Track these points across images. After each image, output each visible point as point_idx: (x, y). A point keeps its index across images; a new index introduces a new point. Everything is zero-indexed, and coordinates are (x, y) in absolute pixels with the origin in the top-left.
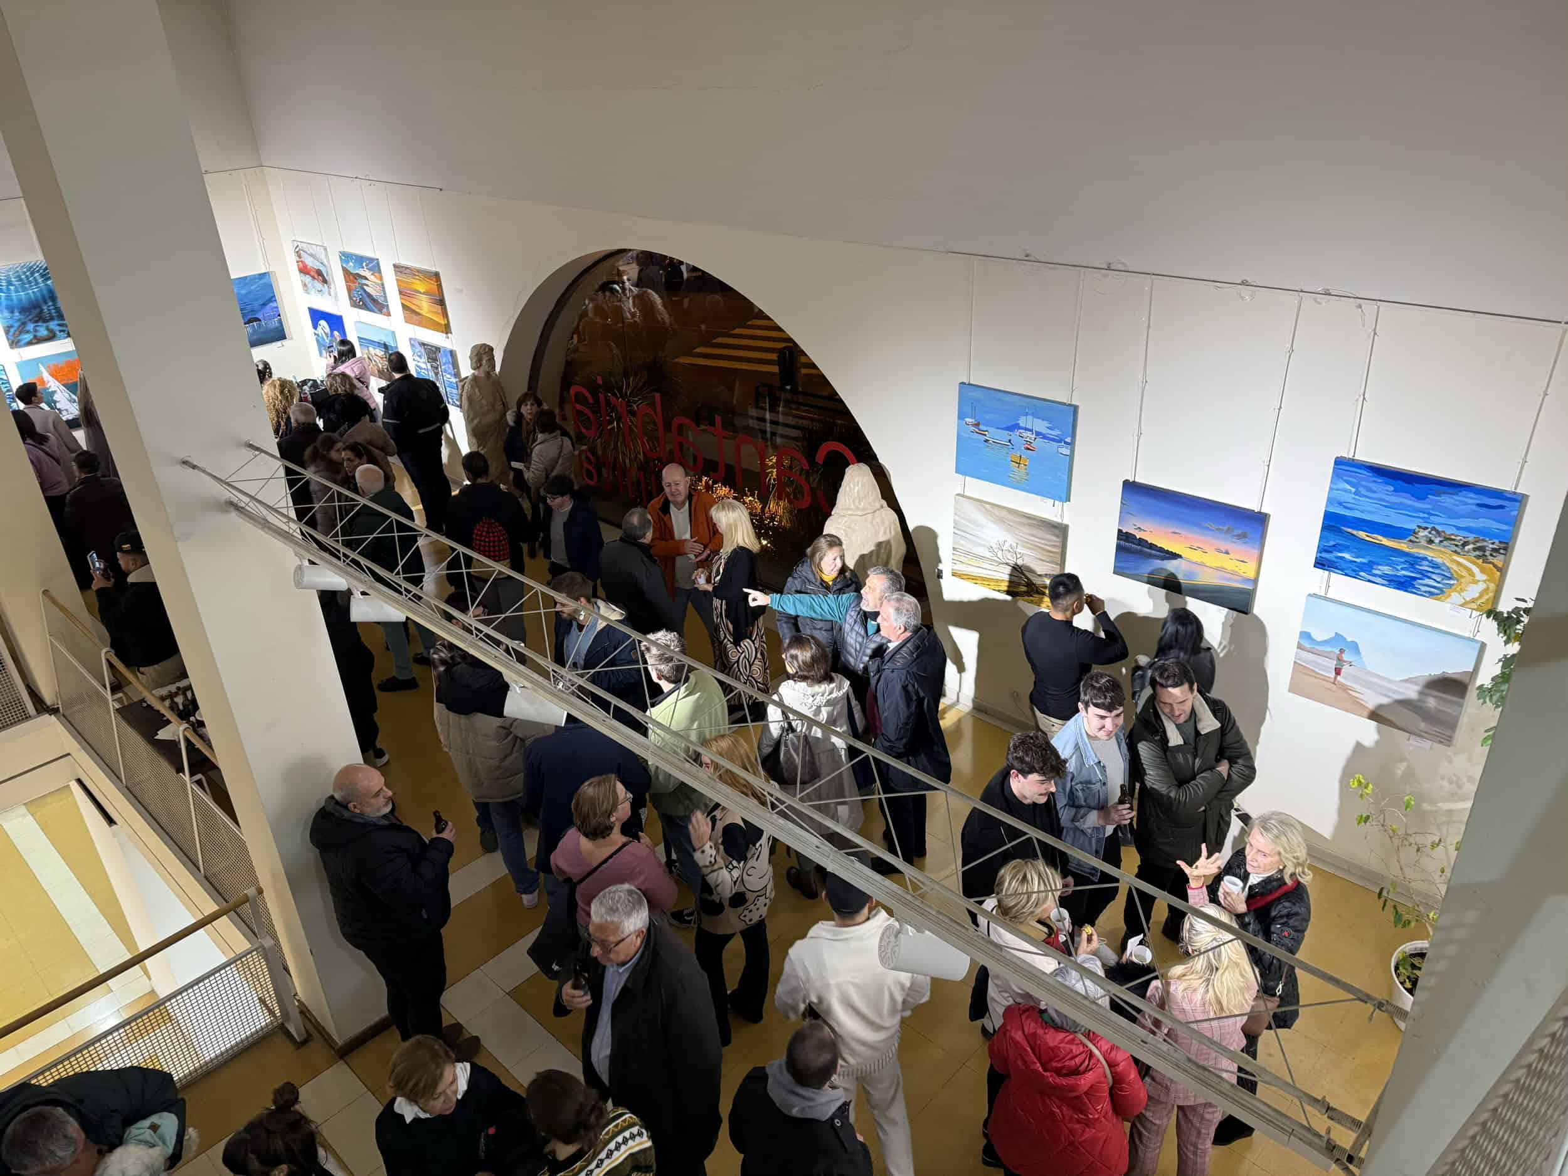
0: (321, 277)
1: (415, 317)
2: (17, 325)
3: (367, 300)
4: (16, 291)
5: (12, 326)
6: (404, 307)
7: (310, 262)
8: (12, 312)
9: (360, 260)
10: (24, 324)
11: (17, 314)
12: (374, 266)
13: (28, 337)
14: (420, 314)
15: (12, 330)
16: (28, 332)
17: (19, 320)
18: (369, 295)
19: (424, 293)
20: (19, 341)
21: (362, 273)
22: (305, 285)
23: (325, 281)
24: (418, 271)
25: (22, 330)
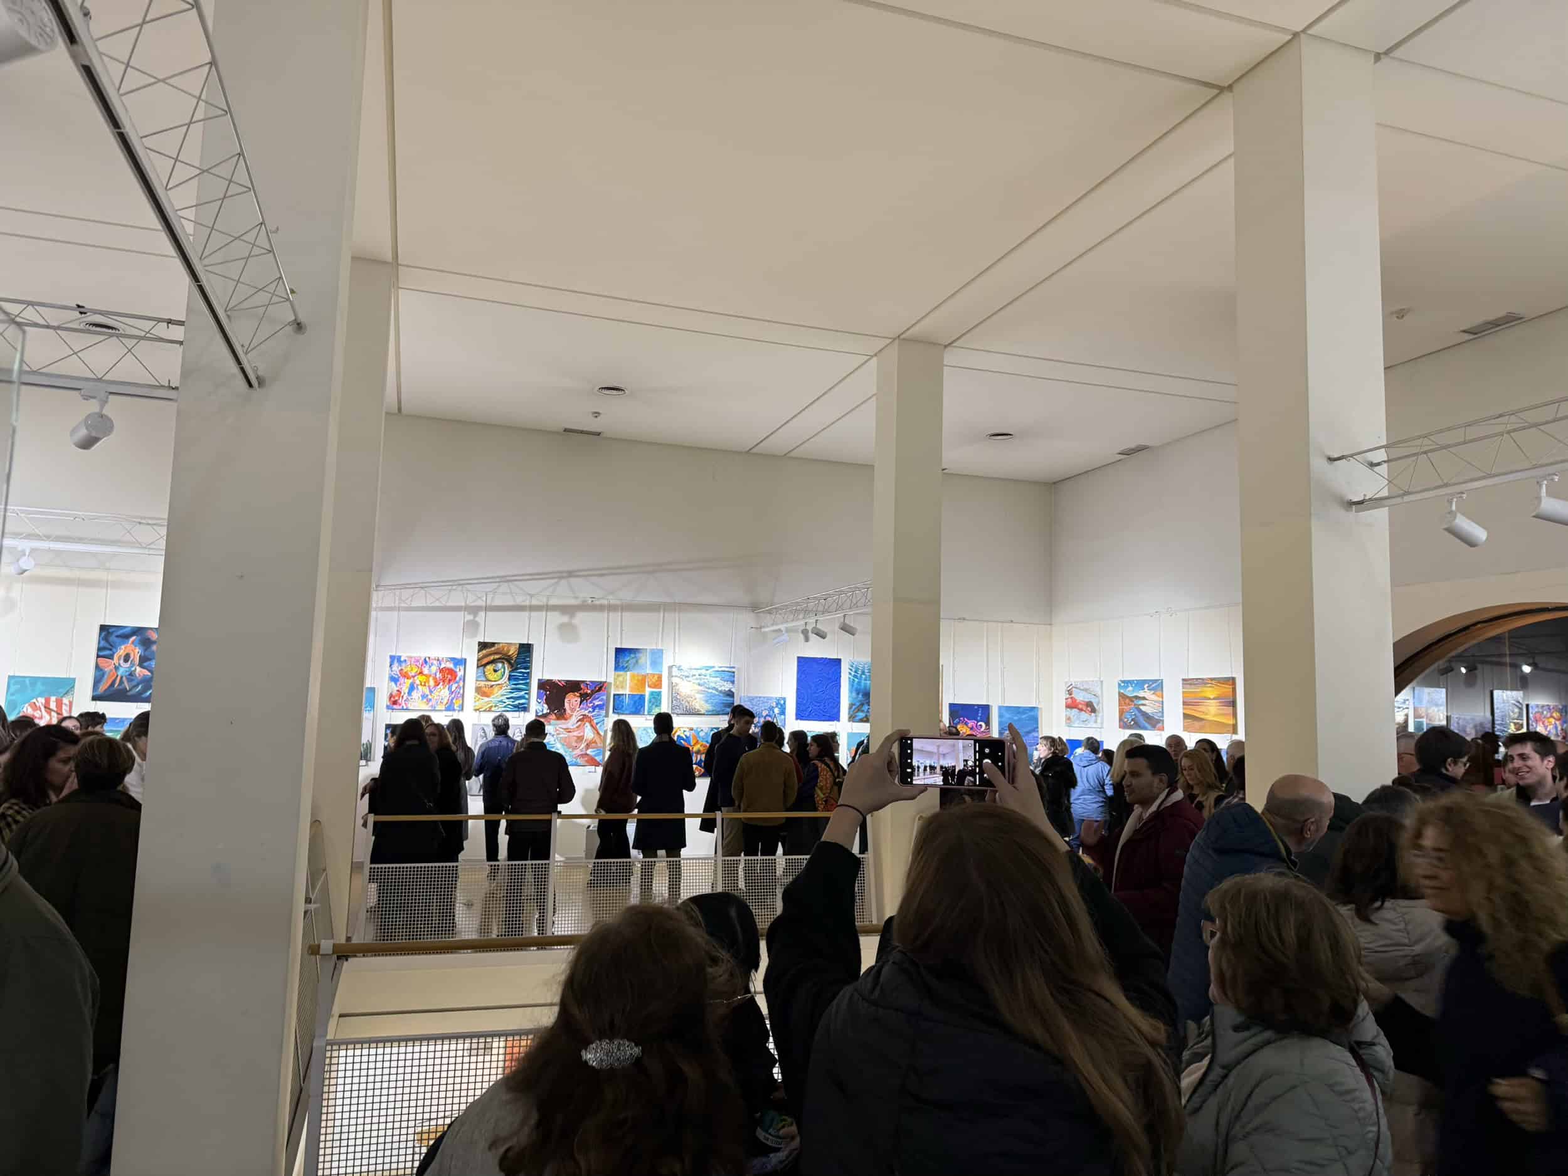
0: (1091, 708)
1: (1197, 724)
2: (858, 704)
3: (1141, 720)
4: (865, 680)
5: (854, 705)
6: (1186, 716)
7: (1080, 697)
8: (858, 694)
9: (1140, 684)
10: (862, 705)
11: (860, 696)
12: (1157, 686)
13: (861, 715)
14: (1202, 719)
15: (854, 707)
16: (863, 711)
17: (860, 701)
18: (1145, 714)
19: (1214, 699)
20: (856, 716)
21: (1141, 694)
22: (1069, 719)
23: (1093, 710)
24: (1212, 679)
25: (859, 710)
